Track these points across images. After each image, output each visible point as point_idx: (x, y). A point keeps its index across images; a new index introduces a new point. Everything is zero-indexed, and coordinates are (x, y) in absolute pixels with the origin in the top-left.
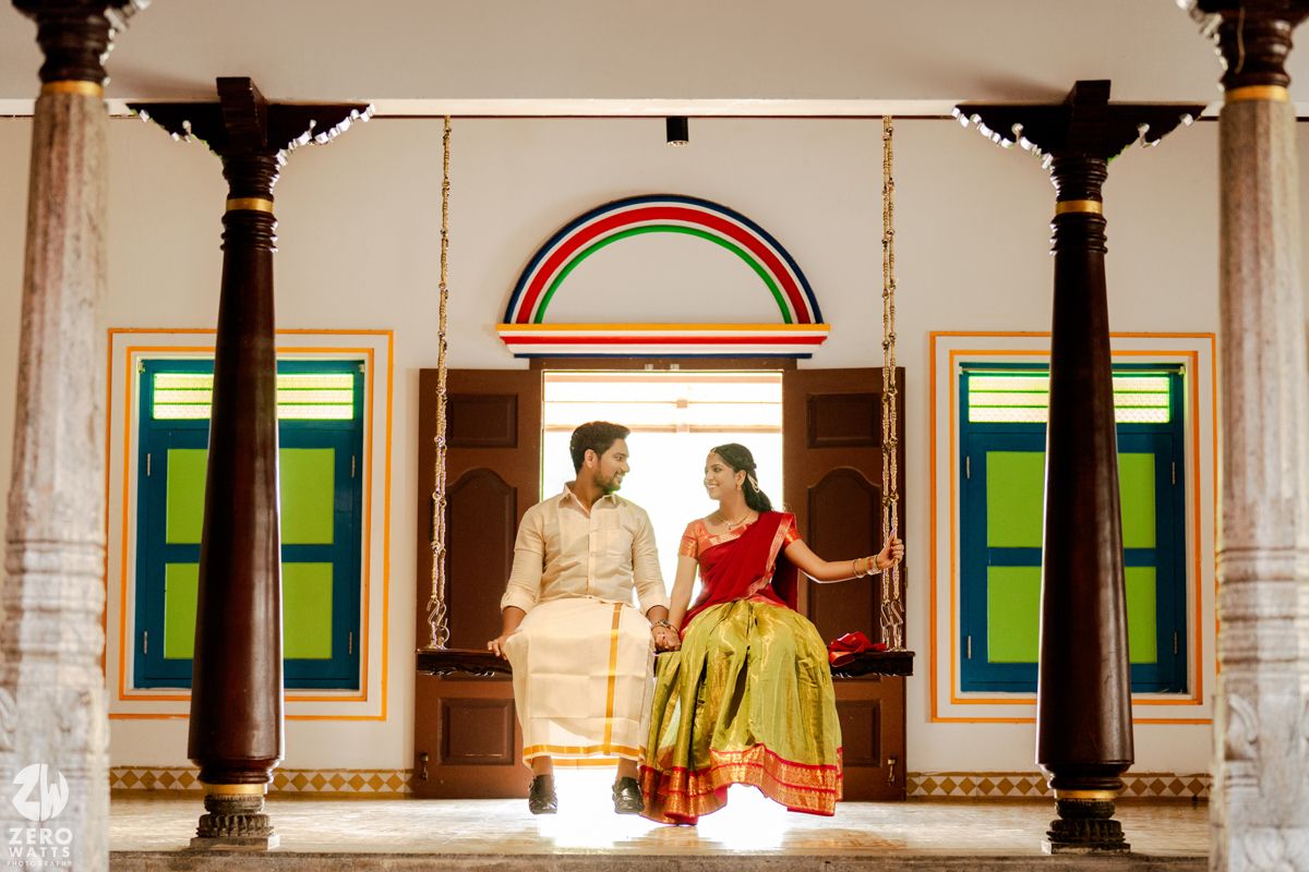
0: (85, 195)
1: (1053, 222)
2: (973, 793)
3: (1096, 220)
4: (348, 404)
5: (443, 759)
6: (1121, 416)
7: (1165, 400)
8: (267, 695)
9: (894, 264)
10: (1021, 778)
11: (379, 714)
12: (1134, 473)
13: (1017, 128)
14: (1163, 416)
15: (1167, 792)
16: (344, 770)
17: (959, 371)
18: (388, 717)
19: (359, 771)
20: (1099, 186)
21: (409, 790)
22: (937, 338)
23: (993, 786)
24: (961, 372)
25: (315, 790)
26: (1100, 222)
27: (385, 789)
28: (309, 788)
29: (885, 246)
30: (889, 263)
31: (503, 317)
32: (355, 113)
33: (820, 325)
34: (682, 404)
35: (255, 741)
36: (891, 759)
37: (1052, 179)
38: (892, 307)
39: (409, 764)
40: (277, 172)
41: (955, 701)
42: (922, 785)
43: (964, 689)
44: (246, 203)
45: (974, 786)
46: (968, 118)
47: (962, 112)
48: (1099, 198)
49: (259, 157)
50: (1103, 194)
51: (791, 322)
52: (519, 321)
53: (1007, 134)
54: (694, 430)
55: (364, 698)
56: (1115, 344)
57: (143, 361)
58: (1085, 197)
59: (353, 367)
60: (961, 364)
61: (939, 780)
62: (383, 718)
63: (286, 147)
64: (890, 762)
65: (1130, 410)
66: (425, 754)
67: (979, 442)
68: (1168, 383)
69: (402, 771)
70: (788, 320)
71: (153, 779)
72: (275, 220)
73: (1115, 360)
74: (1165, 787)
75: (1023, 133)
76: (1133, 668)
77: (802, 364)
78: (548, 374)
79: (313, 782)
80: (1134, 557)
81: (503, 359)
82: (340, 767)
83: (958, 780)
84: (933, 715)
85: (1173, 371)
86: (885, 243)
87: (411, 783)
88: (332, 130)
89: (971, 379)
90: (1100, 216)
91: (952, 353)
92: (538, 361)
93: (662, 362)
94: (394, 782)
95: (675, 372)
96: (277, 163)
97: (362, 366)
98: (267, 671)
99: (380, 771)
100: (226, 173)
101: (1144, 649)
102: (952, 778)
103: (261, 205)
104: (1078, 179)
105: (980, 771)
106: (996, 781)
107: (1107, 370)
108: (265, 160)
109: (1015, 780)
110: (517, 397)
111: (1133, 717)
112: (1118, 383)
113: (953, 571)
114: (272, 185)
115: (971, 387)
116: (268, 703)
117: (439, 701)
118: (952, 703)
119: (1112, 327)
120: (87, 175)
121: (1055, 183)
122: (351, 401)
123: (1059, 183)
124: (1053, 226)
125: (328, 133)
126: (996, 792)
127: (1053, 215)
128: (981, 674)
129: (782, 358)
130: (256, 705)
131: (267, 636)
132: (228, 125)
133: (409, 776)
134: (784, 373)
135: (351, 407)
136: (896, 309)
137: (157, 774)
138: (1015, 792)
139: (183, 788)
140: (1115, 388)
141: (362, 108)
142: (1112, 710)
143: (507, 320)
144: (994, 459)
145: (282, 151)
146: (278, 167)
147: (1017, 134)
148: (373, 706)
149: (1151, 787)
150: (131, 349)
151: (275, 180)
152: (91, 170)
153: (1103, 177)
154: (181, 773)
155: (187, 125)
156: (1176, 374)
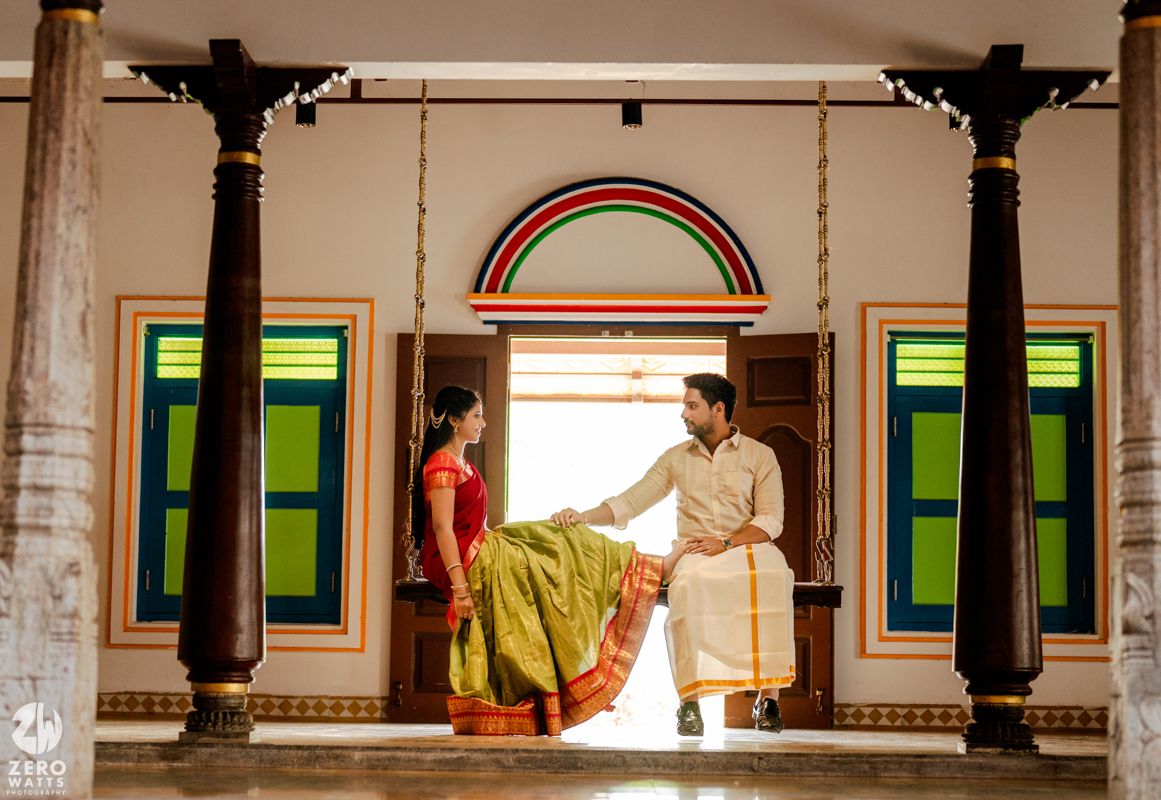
0: (80, 113)
1: (970, 177)
2: (898, 723)
3: (1010, 175)
4: (332, 366)
5: (415, 687)
6: (1033, 381)
7: (1075, 366)
8: (251, 602)
9: (828, 235)
10: (942, 710)
11: (358, 646)
12: (1047, 434)
13: (938, 91)
14: (1073, 382)
15: (1076, 724)
16: (326, 697)
17: (887, 338)
18: (366, 650)
19: (340, 698)
20: (1013, 145)
21: (385, 716)
22: (868, 309)
23: (916, 717)
24: (889, 340)
25: (300, 715)
26: (1012, 177)
27: (363, 714)
28: (294, 712)
29: (820, 216)
30: (823, 232)
31: (473, 287)
32: (335, 76)
33: (761, 296)
34: (637, 375)
35: (238, 643)
36: (819, 690)
37: (969, 138)
38: (826, 273)
39: (386, 693)
40: (264, 129)
41: (882, 639)
42: (852, 715)
43: (891, 628)
44: (235, 156)
45: (899, 716)
46: (893, 82)
47: (887, 77)
48: (1013, 156)
49: (248, 115)
50: (1017, 152)
51: (735, 293)
52: (488, 291)
53: (928, 96)
54: (648, 400)
55: (345, 632)
56: (1029, 315)
57: (148, 325)
58: (1000, 154)
59: (337, 332)
60: (890, 333)
61: (867, 711)
62: (362, 650)
63: (272, 106)
64: (818, 693)
65: (1044, 375)
66: (399, 683)
67: (906, 404)
68: (1078, 352)
69: (378, 698)
70: (732, 291)
71: (153, 704)
72: (262, 172)
73: (1029, 329)
74: (1074, 719)
75: (943, 96)
76: (1043, 611)
77: (744, 331)
78: (515, 341)
79: (298, 708)
80: (1046, 509)
81: (473, 325)
82: (322, 694)
83: (884, 711)
84: (862, 652)
85: (1083, 340)
86: (820, 213)
87: (385, 709)
88: (315, 91)
89: (898, 346)
90: (1013, 172)
91: (882, 322)
92: (505, 327)
93: (617, 329)
94: (371, 708)
95: (630, 340)
96: (265, 120)
97: (346, 331)
98: (251, 580)
99: (358, 698)
100: (218, 130)
101: (1054, 592)
102: (880, 709)
103: (249, 158)
104: (994, 137)
105: (905, 703)
106: (919, 712)
107: (1020, 339)
108: (253, 117)
109: (937, 712)
110: (485, 359)
111: (1044, 654)
112: (1031, 350)
113: (881, 520)
114: (260, 140)
115: (899, 354)
116: (251, 610)
117: (413, 635)
118: (880, 640)
119: (1027, 299)
120: (82, 94)
121: (972, 142)
122: (335, 362)
123: (975, 142)
124: (969, 181)
125: (310, 93)
126: (919, 722)
127: (970, 171)
128: (906, 615)
129: (726, 326)
130: (240, 611)
131: (251, 548)
132: (220, 85)
133: (385, 702)
134: (728, 340)
135: (335, 369)
136: (830, 277)
137: (157, 699)
138: (937, 722)
139: (180, 712)
140: (1028, 355)
141: (342, 71)
142: (1022, 622)
143: (477, 290)
144: (919, 419)
145: (269, 110)
146: (265, 125)
147: (938, 97)
148: (352, 639)
149: (1061, 719)
150: (137, 314)
151: (262, 136)
152: (86, 88)
153: (1017, 136)
154: (178, 698)
155: (183, 86)
156: (1086, 343)
